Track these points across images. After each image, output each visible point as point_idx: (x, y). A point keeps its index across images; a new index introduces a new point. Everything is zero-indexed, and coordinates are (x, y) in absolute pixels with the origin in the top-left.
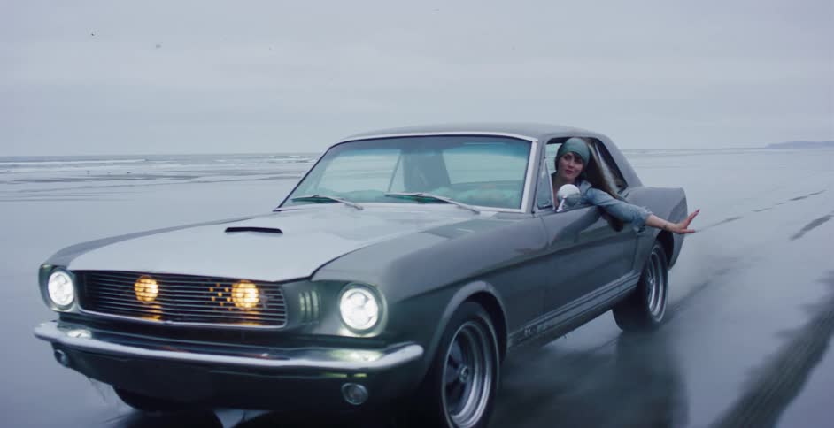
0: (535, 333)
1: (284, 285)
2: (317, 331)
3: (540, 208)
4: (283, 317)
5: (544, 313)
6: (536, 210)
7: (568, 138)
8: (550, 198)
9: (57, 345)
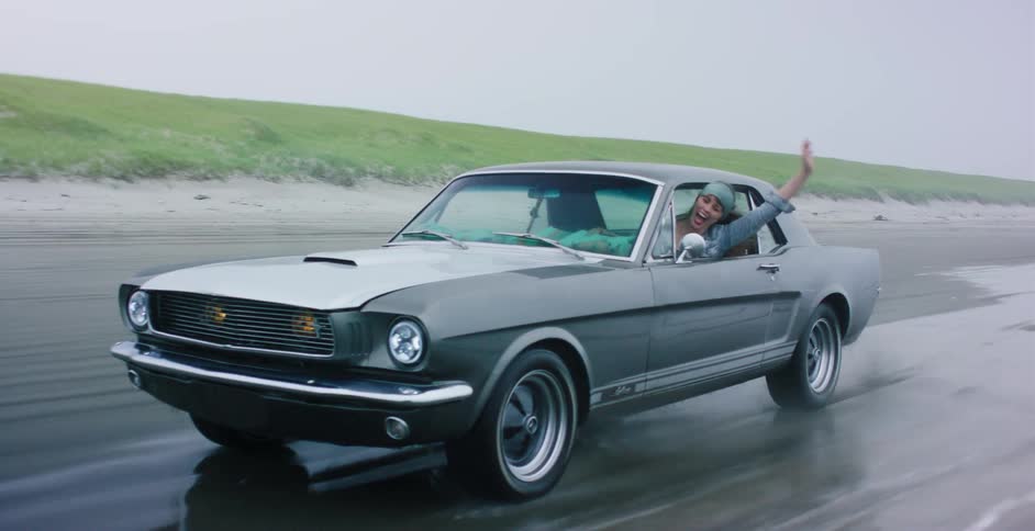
0: (632, 392)
1: (333, 314)
2: (365, 364)
3: (654, 258)
4: (331, 347)
5: (646, 371)
6: (650, 260)
7: (707, 184)
8: (672, 249)
9: (131, 364)
